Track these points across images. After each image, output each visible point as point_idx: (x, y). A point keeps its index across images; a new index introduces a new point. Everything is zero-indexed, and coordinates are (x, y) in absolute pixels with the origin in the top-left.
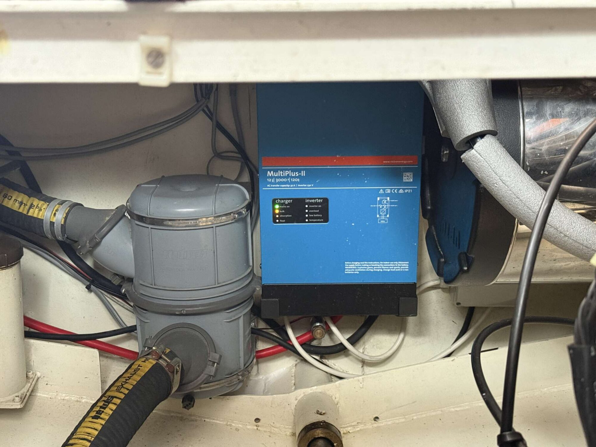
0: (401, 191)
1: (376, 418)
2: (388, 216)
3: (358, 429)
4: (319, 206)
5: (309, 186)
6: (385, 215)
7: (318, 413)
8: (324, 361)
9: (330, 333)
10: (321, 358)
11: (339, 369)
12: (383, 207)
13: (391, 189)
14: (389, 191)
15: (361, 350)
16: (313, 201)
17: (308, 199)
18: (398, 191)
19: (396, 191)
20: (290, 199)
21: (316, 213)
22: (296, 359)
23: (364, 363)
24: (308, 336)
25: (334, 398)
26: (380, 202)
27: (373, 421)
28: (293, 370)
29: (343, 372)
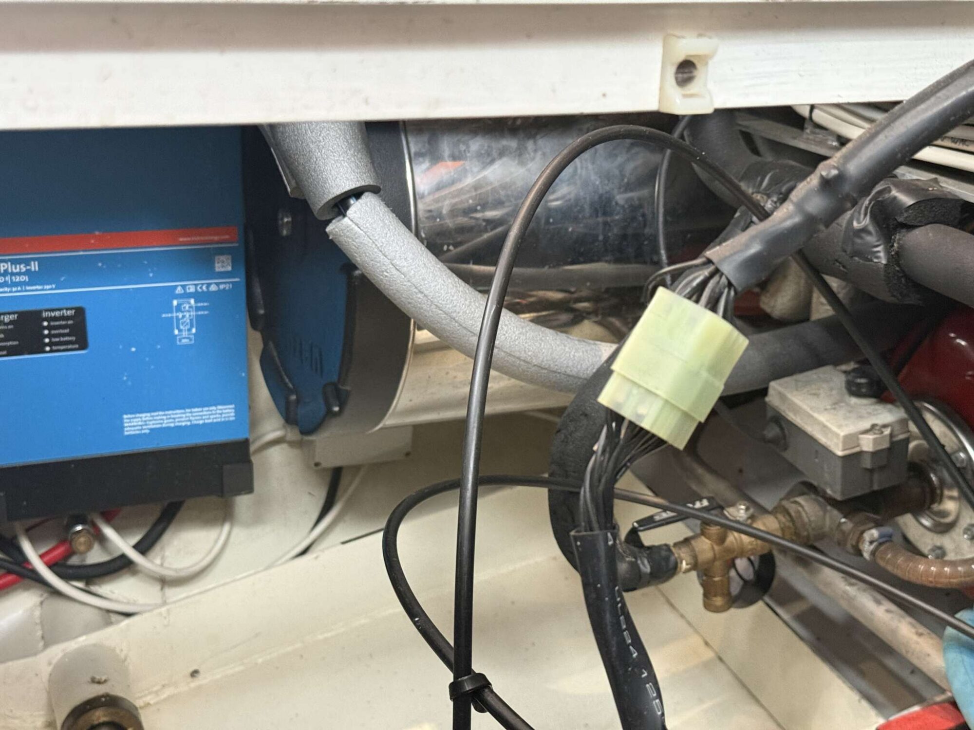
0: (213, 288)
1: (194, 673)
2: (194, 330)
3: (165, 696)
4: (70, 322)
5: (48, 287)
6: (189, 330)
7: (94, 681)
8: (94, 588)
9: (101, 539)
10: (88, 583)
11: (121, 599)
12: (184, 317)
13: (196, 285)
14: (192, 289)
15: (158, 561)
16: (57, 314)
17: (46, 310)
18: (208, 287)
19: (204, 288)
20: (14, 313)
21: (64, 335)
22: (39, 592)
23: (164, 582)
24: (61, 550)
25: (118, 651)
26: (179, 308)
27: (190, 679)
28: (37, 613)
29: (128, 603)
